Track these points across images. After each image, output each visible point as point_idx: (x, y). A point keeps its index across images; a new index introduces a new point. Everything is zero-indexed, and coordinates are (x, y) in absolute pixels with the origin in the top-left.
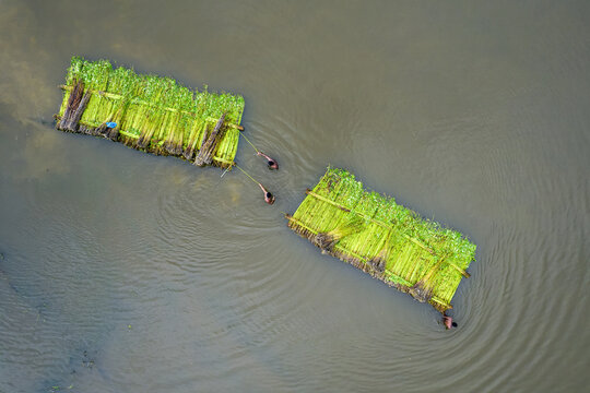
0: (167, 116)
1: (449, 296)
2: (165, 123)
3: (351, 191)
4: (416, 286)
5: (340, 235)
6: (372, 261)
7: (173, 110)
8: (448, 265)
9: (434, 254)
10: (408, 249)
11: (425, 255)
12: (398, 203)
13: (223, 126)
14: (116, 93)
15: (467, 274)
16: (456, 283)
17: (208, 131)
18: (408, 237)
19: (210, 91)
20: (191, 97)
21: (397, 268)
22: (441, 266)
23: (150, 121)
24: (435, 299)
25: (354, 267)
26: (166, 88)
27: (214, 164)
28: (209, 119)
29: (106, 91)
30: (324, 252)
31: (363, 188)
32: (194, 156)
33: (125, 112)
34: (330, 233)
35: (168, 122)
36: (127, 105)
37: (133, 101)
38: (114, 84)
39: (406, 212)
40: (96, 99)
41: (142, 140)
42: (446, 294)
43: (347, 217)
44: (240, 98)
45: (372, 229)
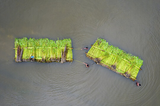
0: (48, 50)
1: (135, 76)
2: (48, 53)
3: (105, 45)
4: (125, 73)
5: (102, 58)
6: (112, 66)
7: (50, 48)
8: (135, 67)
9: (131, 63)
10: (123, 62)
11: (128, 64)
12: (119, 48)
13: (66, 49)
14: (31, 47)
15: (141, 69)
16: (138, 72)
17: (62, 52)
18: (122, 58)
19: (60, 39)
20: (54, 42)
21: (120, 68)
22: (133, 67)
23: (44, 53)
24: (131, 77)
25: (106, 68)
26: (46, 42)
27: (67, 61)
28: (62, 48)
29: (28, 47)
30: (97, 63)
31: (109, 44)
32: (60, 60)
33: (35, 52)
34: (99, 58)
35: (49, 52)
36: (35, 50)
37: (37, 48)
38: (29, 44)
39: (122, 51)
40: (25, 50)
41: (43, 60)
42: (134, 75)
43: (104, 53)
44: (70, 39)
45: (112, 56)
